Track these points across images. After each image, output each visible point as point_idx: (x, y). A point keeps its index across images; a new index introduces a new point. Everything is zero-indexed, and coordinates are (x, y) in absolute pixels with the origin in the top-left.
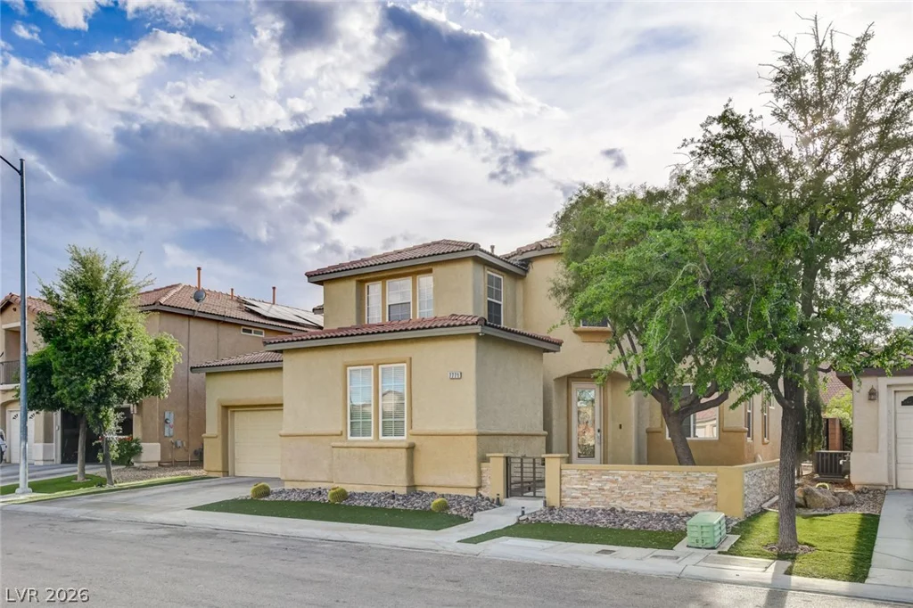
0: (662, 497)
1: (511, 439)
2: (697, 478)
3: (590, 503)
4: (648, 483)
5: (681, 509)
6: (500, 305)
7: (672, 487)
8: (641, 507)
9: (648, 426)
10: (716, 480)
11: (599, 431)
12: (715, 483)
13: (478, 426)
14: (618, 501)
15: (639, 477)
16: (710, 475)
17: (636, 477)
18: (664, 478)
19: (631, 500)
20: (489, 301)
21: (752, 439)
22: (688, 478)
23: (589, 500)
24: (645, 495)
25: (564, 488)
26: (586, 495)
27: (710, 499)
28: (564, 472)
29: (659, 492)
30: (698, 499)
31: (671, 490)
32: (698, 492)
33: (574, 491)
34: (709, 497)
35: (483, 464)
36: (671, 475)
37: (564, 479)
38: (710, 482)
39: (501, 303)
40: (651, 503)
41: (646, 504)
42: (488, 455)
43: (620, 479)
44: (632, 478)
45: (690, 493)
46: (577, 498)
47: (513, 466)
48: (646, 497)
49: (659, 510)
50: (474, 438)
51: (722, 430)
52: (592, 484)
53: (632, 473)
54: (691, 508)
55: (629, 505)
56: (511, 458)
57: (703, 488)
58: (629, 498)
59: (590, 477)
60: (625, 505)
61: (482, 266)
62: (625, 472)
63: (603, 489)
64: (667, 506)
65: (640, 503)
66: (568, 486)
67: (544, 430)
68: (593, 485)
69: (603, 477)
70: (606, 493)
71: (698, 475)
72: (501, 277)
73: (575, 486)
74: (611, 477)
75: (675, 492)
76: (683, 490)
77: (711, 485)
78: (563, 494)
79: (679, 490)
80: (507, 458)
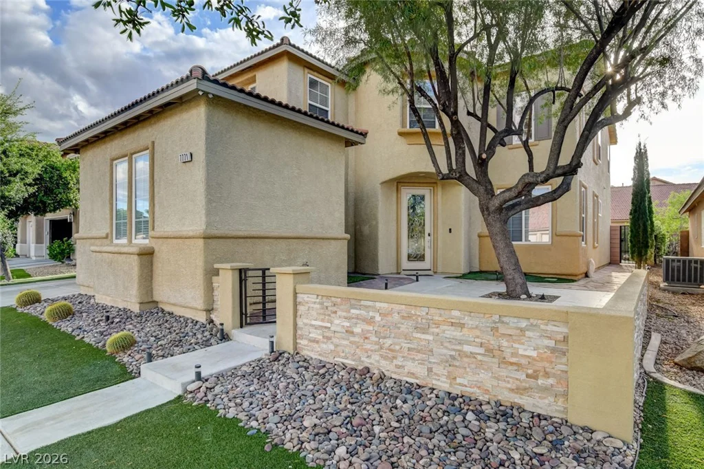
0: (450, 361)
1: (283, 243)
2: (522, 330)
3: (334, 353)
4: (425, 331)
5: (487, 392)
6: (327, 111)
7: (468, 343)
8: (412, 374)
9: (479, 231)
10: (565, 339)
11: (429, 235)
12: (562, 347)
13: (208, 224)
14: (376, 357)
15: (409, 317)
16: (550, 328)
17: (403, 318)
18: (452, 324)
19: (395, 358)
20: (310, 104)
21: (586, 244)
22: (502, 330)
23: (332, 347)
24: (419, 352)
25: (300, 323)
26: (329, 338)
27: (551, 381)
28: (300, 297)
29: (445, 351)
30: (524, 377)
31: (467, 348)
32: (524, 361)
33: (312, 330)
34: (547, 375)
35: (214, 278)
36: (467, 320)
37: (301, 309)
38: (552, 343)
39: (329, 109)
40: (430, 370)
41: (421, 371)
42: (216, 266)
43: (378, 318)
44: (396, 317)
45: (503, 362)
46: (317, 342)
47: (250, 281)
48: (420, 356)
49: (443, 385)
50: (201, 242)
51: (555, 235)
52: (337, 322)
53: (397, 307)
54: (506, 393)
55: (392, 368)
56: (246, 270)
57: (534, 354)
58: (391, 355)
59: (334, 309)
60: (388, 367)
61: (302, 68)
62: (385, 305)
63: (352, 333)
64: (459, 380)
65: (410, 366)
66: (305, 321)
67: (346, 233)
68: (339, 323)
69: (353, 311)
70: (356, 339)
71: (524, 324)
72: (329, 85)
73: (314, 322)
74: (363, 312)
75: (473, 355)
76: (489, 351)
77: (553, 350)
78: (299, 332)
79: (481, 351)
80: (240, 270)
